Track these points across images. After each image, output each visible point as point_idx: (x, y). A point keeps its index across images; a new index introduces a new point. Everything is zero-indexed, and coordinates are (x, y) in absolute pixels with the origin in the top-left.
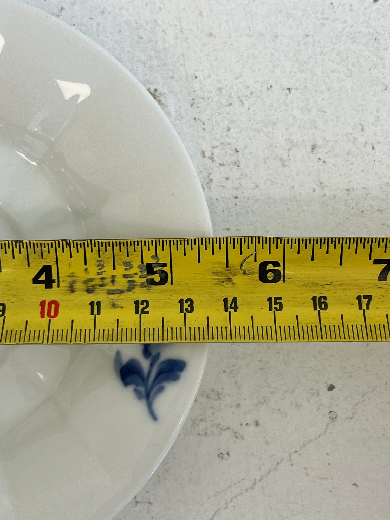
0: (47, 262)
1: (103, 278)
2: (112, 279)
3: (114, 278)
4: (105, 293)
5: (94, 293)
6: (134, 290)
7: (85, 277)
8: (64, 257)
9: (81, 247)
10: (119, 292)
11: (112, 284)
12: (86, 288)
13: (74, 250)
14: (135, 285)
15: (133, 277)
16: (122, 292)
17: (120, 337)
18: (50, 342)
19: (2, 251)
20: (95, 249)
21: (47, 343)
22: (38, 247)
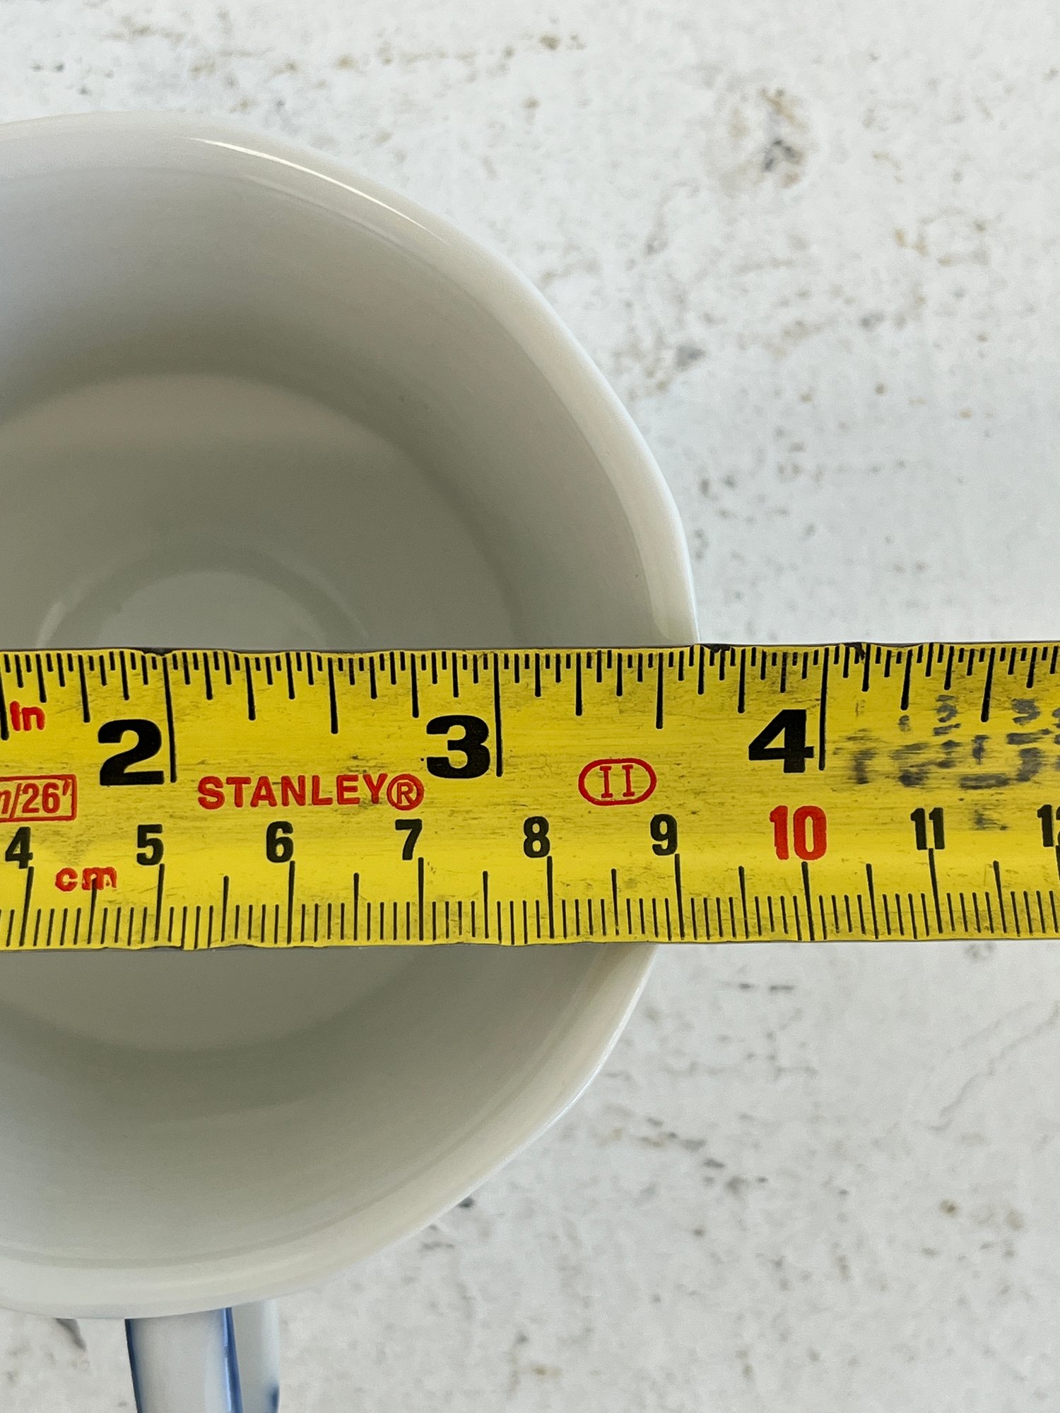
0: (794, 700)
1: (949, 745)
2: (976, 745)
3: (980, 744)
4: (955, 785)
5: (921, 786)
6: (1035, 778)
7: (901, 739)
8: (844, 689)
9: (899, 661)
11: (973, 760)
12: (901, 771)
13: (877, 669)
14: (1039, 764)
15: (1035, 740)
16: (1002, 781)
17: (1010, 918)
18: (819, 934)
19: (670, 674)
20: (939, 668)
21: (812, 938)
22: (774, 663)
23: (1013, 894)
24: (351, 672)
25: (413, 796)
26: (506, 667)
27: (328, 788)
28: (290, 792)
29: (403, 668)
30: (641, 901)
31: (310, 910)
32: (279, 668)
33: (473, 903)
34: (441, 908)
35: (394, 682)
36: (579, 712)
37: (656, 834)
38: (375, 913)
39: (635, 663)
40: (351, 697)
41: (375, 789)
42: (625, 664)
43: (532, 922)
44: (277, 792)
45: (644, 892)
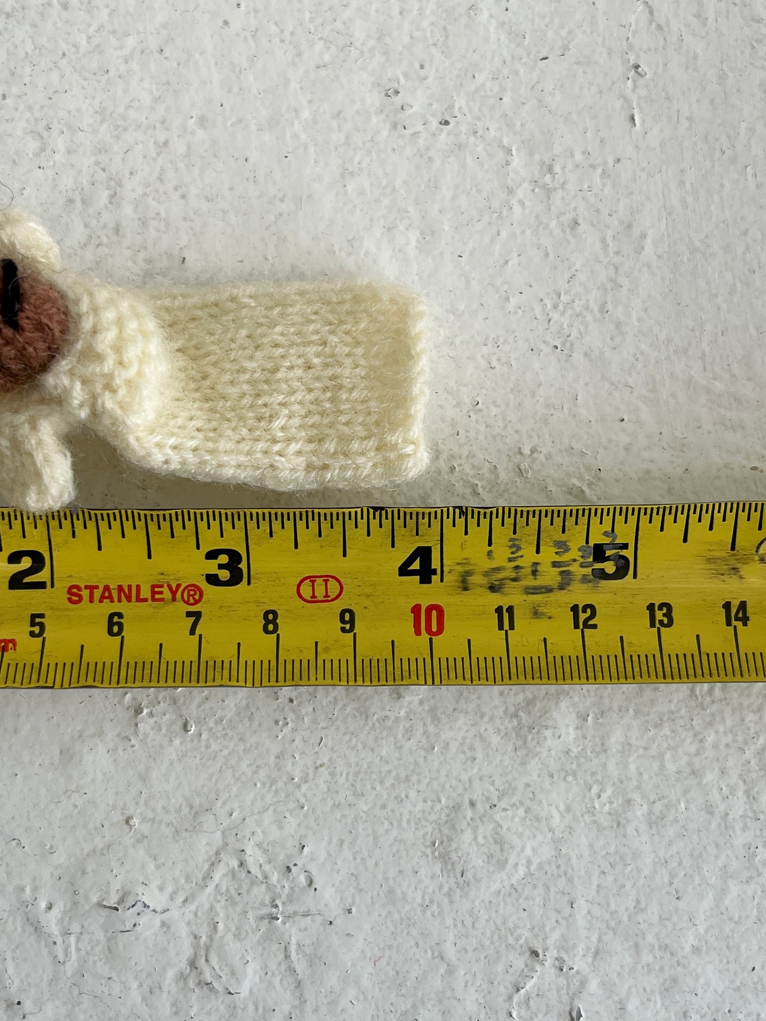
0: (424, 541)
1: (517, 567)
2: (534, 569)
3: (536, 568)
4: (521, 592)
5: (501, 593)
6: (569, 588)
7: (487, 565)
8: (453, 534)
9: (485, 517)
10: (544, 590)
11: (531, 577)
12: (489, 583)
13: (472, 522)
14: (571, 580)
15: (568, 565)
16: (549, 590)
17: (552, 672)
18: (437, 680)
19: (350, 524)
20: (509, 521)
21: (433, 683)
22: (411, 518)
23: (554, 657)
24: (159, 522)
25: (197, 597)
26: (252, 519)
27: (146, 593)
28: (122, 595)
29: (189, 520)
30: (332, 660)
31: (132, 665)
32: (115, 519)
33: (231, 662)
34: (211, 664)
35: (184, 528)
36: (296, 547)
37: (342, 620)
38: (171, 667)
39: (329, 518)
40: (159, 537)
41: (174, 593)
42: (322, 518)
43: (265, 673)
44: (115, 594)
45: (334, 655)
